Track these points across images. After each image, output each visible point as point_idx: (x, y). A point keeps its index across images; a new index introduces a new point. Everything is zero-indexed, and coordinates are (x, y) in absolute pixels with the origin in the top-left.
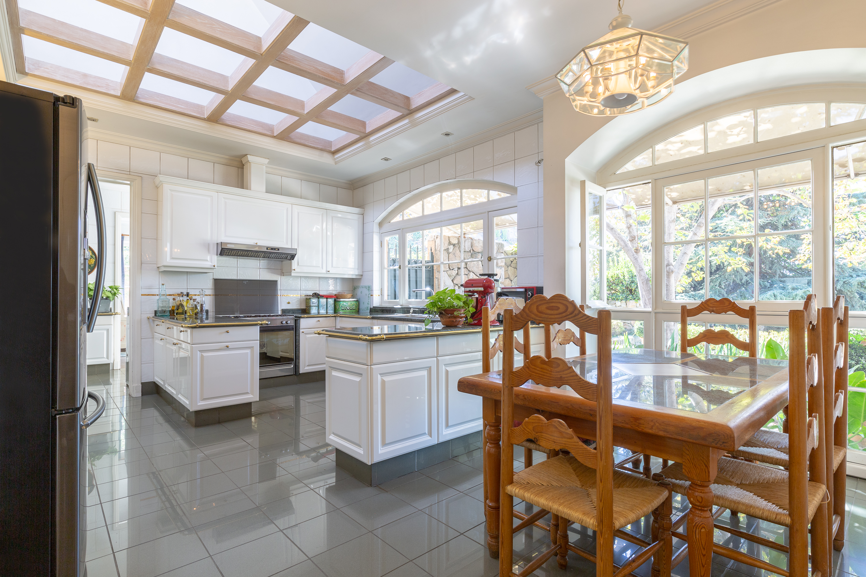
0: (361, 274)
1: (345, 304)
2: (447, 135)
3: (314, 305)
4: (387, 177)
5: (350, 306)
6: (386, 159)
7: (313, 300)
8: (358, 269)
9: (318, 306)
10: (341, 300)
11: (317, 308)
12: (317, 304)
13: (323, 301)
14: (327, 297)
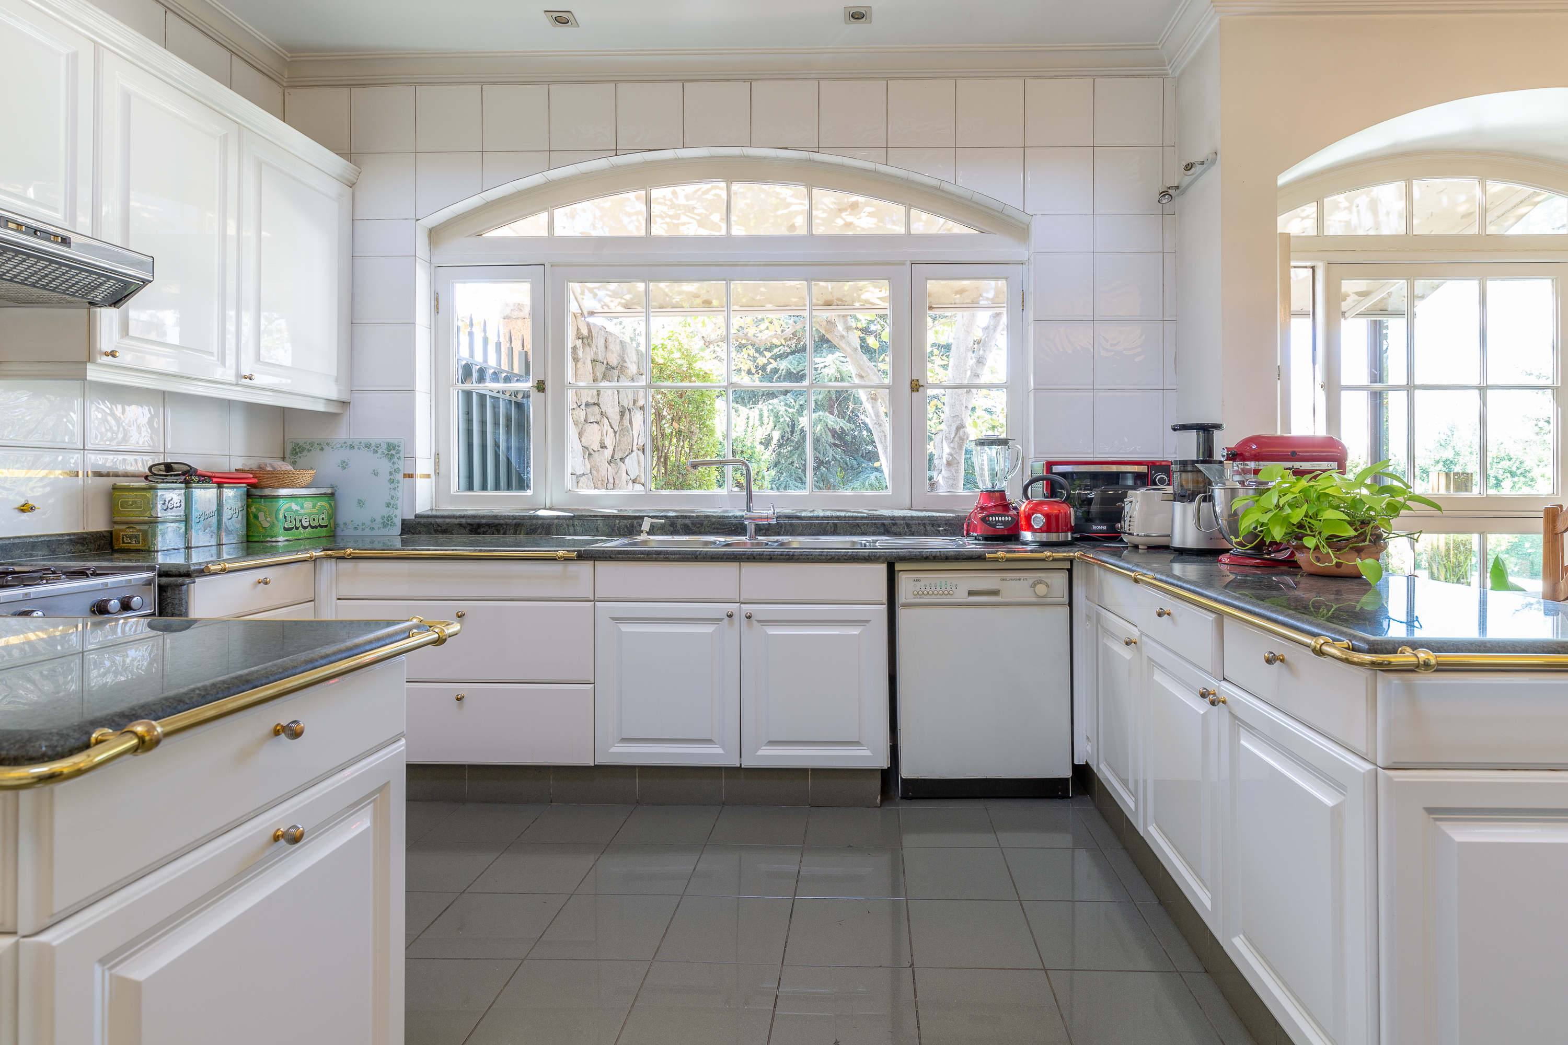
0: (345, 397)
1: (295, 507)
2: (857, 16)
3: (169, 513)
4: (494, 83)
5: (309, 515)
6: (562, 19)
7: (168, 495)
8: (337, 380)
9: (187, 520)
10: (283, 492)
11: (183, 525)
12: (180, 513)
13: (204, 496)
14: (220, 481)
